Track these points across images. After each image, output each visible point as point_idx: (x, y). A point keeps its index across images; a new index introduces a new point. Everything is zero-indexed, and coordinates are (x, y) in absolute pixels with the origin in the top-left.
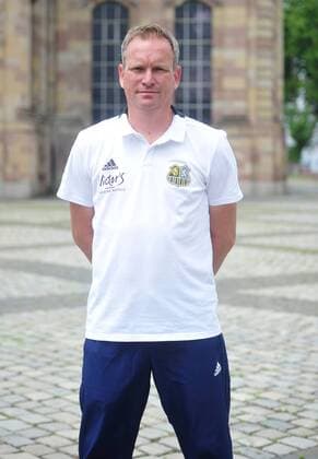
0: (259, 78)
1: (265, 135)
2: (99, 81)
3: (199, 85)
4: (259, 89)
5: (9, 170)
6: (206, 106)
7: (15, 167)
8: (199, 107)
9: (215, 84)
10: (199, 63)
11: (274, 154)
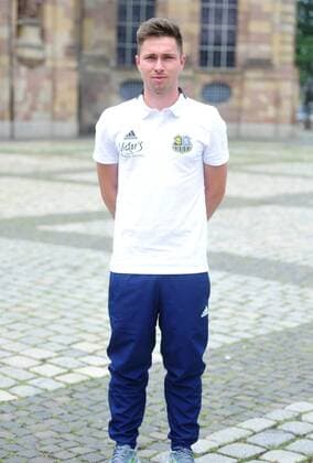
1: (286, 79)
2: (125, 20)
3: (225, 27)
4: (283, 33)
5: (58, 109)
6: (230, 49)
7: (63, 105)
8: (224, 49)
9: (241, 27)
10: (225, 6)
11: (292, 98)
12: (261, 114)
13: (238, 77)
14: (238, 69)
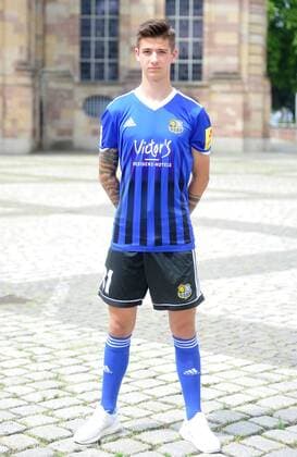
0: (251, 33)
2: (89, 35)
3: (191, 40)
6: (197, 62)
7: (14, 121)
8: (190, 62)
10: (191, 18)
11: (263, 111)
12: (230, 128)
13: (205, 91)
14: (204, 82)
